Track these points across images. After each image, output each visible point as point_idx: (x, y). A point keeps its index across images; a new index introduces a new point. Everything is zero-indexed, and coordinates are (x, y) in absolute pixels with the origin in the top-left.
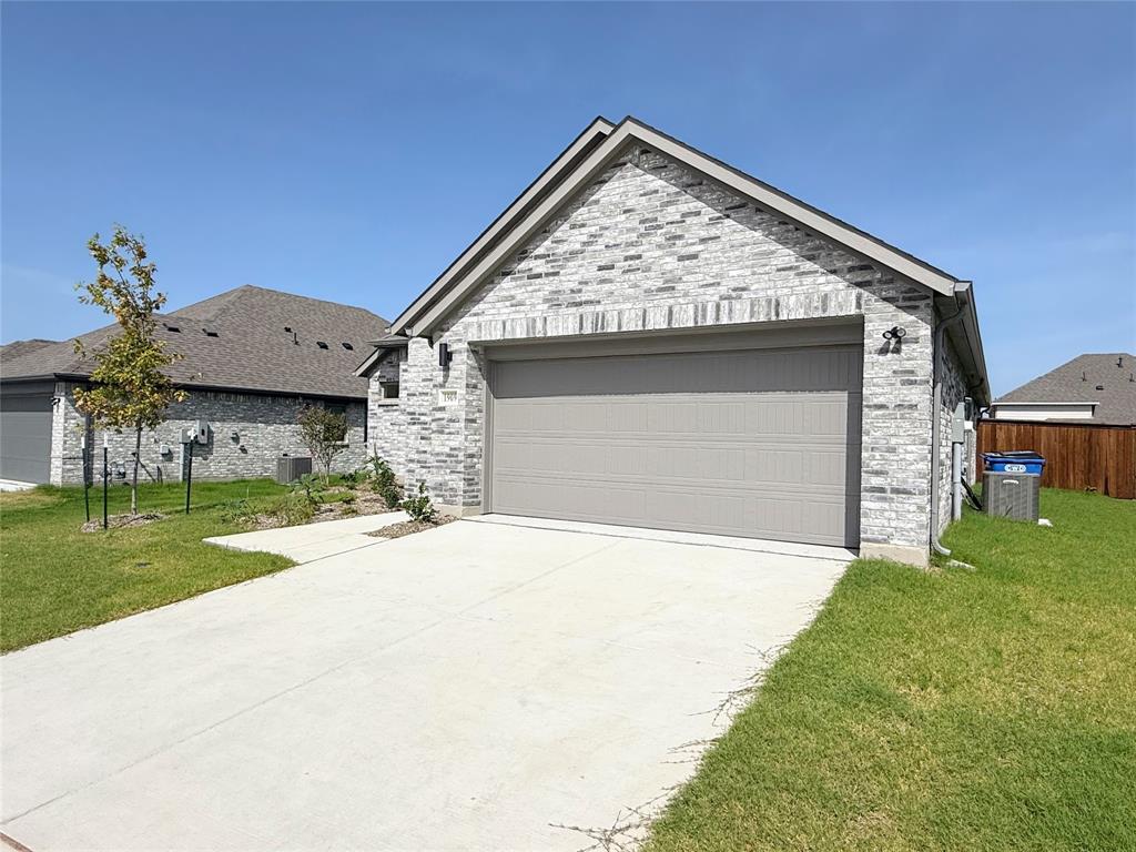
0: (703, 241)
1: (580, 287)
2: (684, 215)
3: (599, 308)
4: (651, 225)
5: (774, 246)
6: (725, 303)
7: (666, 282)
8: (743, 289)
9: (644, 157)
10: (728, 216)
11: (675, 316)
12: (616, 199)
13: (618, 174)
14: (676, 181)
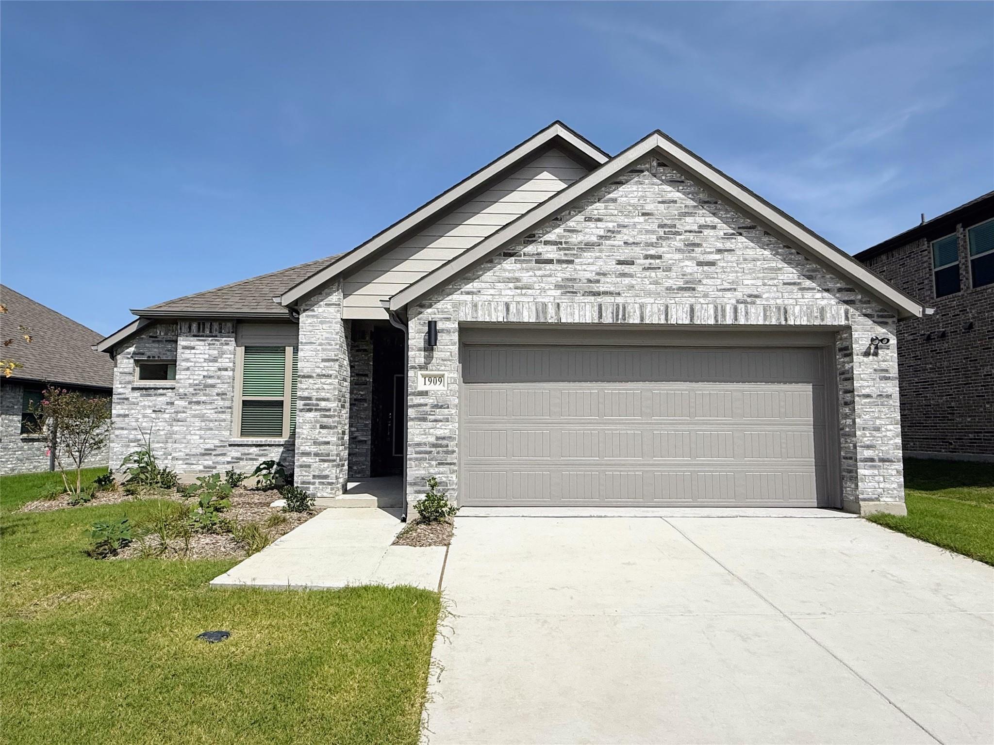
0: (719, 251)
1: (597, 277)
2: (700, 227)
3: (620, 300)
4: (669, 231)
5: (781, 264)
6: (741, 307)
7: (687, 282)
8: (757, 296)
9: (661, 169)
10: (741, 234)
11: (697, 314)
12: (634, 201)
13: (636, 179)
14: (693, 196)
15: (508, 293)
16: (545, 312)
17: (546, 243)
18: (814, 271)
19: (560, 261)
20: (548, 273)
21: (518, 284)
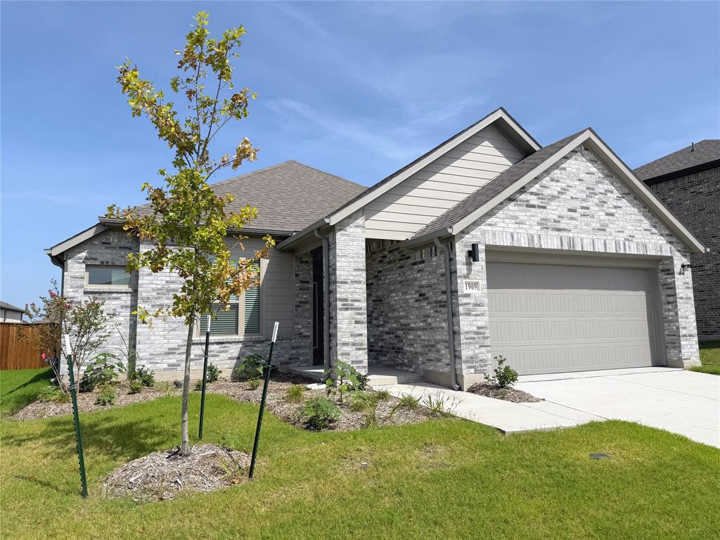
0: (615, 207)
1: (559, 219)
2: (606, 191)
3: (570, 235)
4: (592, 192)
5: (643, 218)
6: (627, 242)
7: (602, 226)
8: (633, 237)
9: (586, 152)
10: (624, 198)
11: (608, 246)
12: (574, 171)
13: (574, 157)
14: (601, 171)
15: (512, 226)
16: (533, 241)
17: (532, 193)
18: (656, 223)
19: (539, 207)
20: (532, 214)
21: (517, 221)
